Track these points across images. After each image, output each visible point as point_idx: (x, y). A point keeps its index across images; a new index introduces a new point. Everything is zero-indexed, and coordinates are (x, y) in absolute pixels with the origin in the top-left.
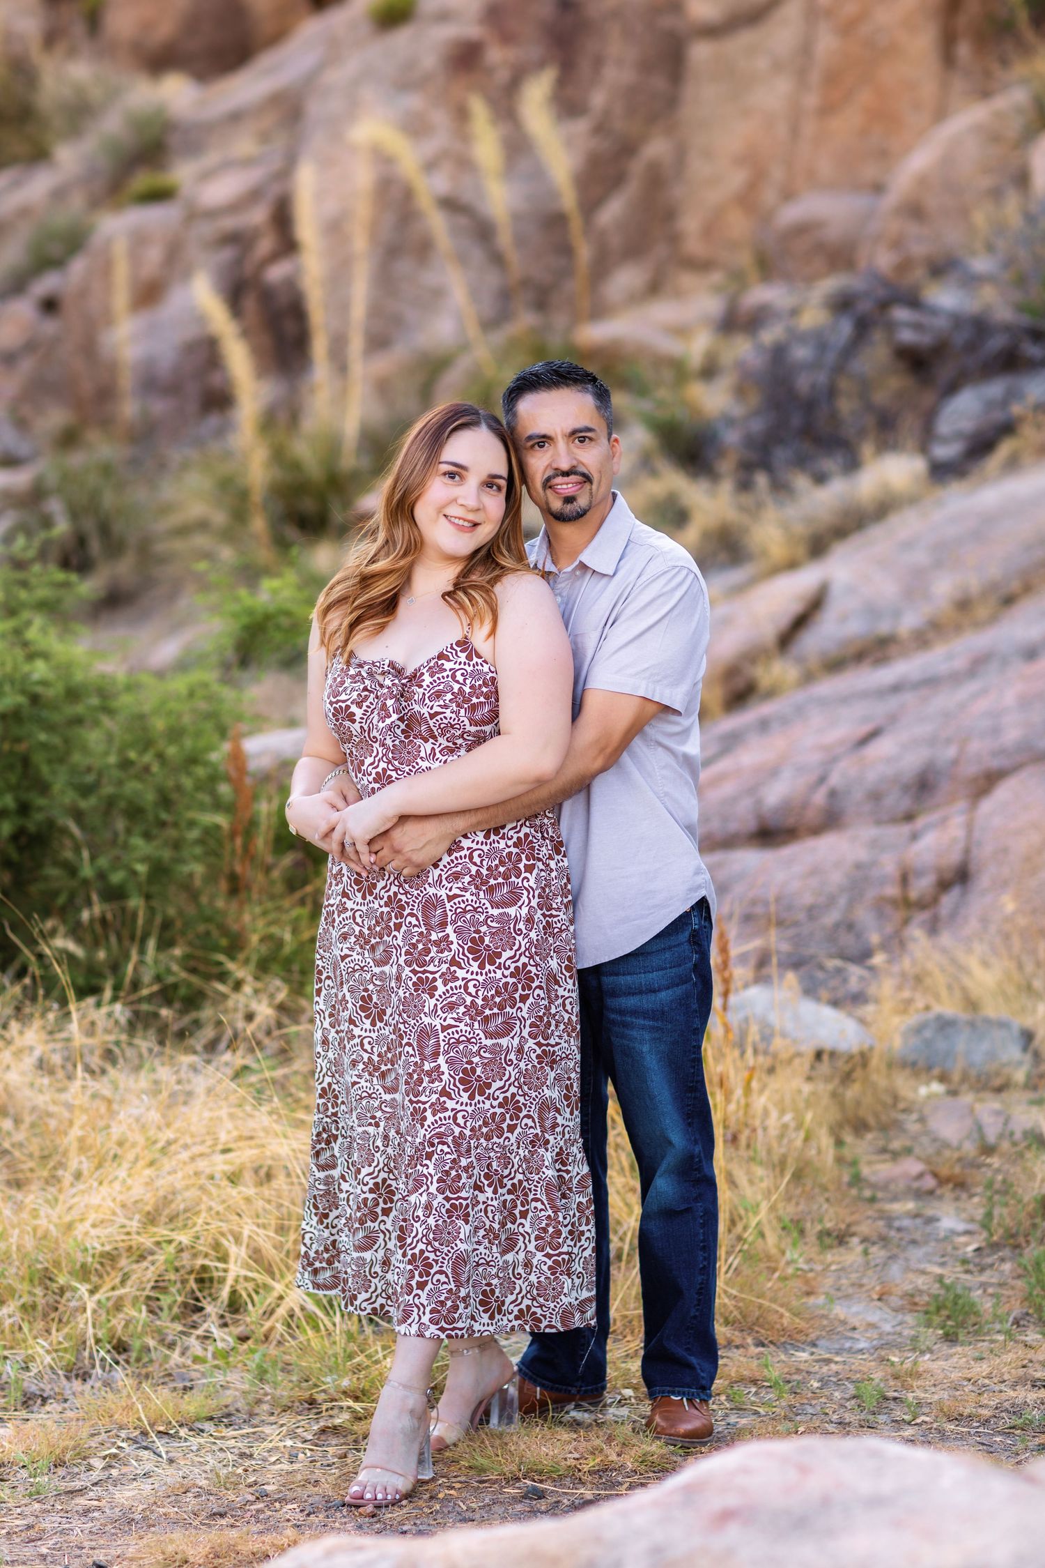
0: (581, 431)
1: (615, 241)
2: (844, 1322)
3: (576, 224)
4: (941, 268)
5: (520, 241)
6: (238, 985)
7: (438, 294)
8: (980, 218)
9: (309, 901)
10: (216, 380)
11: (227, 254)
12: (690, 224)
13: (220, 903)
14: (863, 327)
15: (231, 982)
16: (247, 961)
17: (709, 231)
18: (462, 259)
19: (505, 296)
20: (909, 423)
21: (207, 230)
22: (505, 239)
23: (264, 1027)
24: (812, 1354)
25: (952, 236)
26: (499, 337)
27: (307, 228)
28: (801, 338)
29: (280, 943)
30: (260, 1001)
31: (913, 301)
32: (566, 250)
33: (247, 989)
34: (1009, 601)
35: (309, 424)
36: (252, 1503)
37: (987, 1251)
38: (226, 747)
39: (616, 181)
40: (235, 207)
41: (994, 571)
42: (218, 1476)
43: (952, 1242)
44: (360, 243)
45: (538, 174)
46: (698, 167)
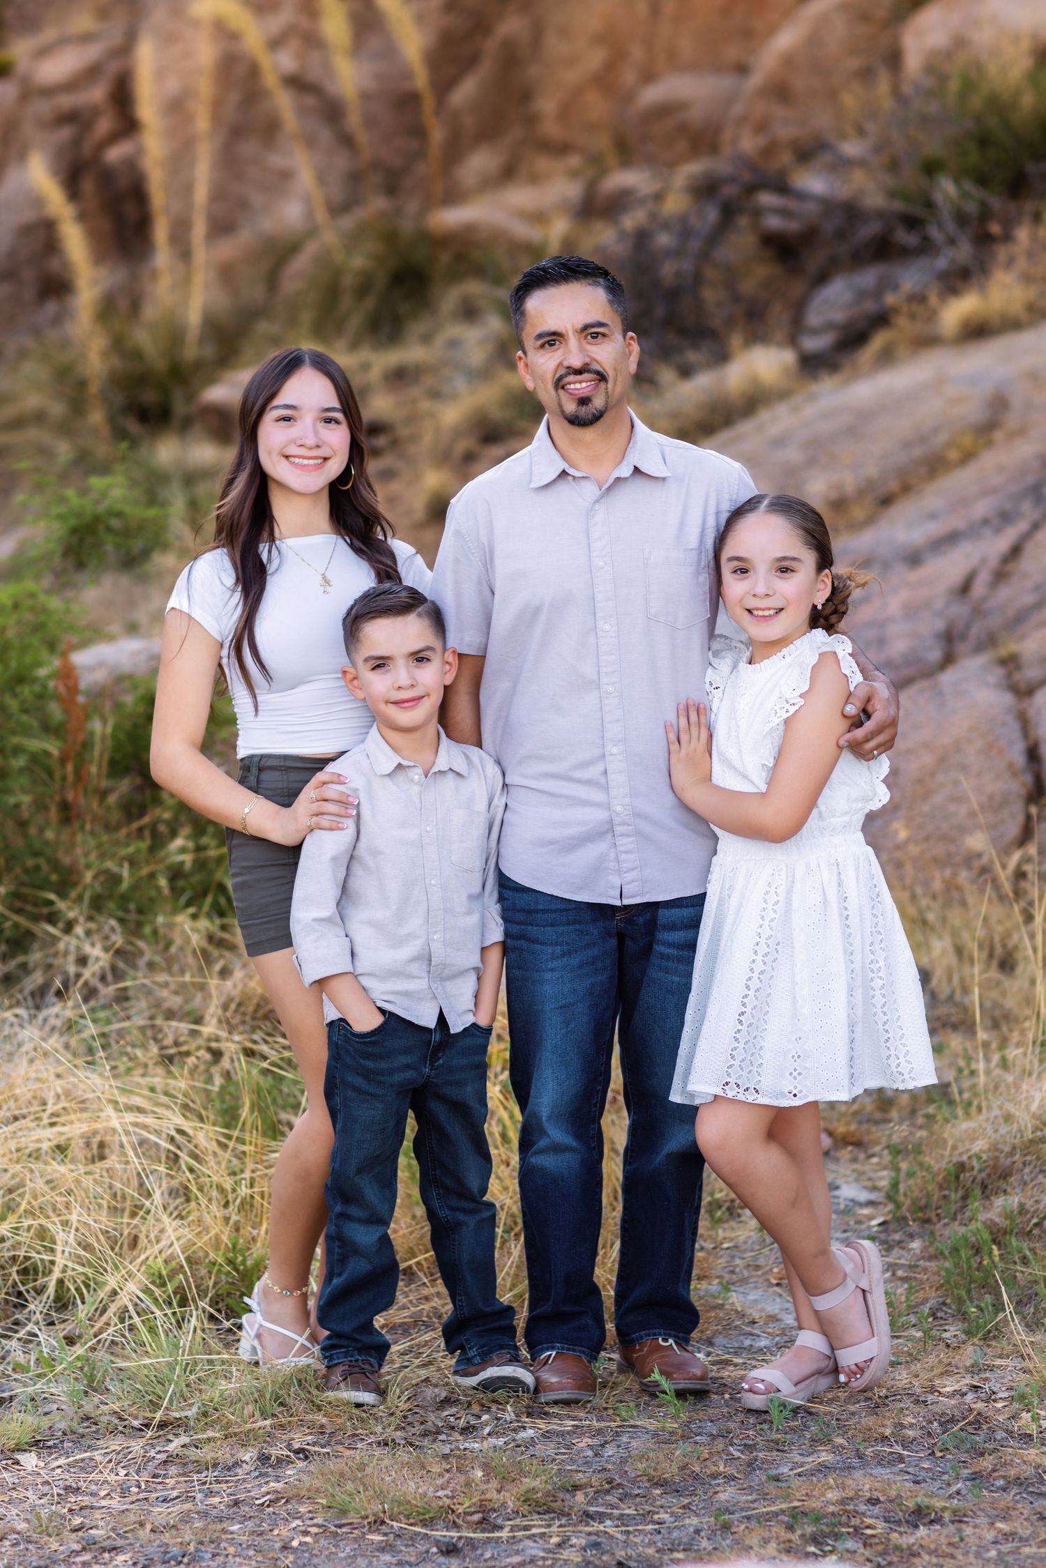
0: (592, 326)
1: (469, 122)
2: (742, 1315)
3: (428, 104)
4: (807, 153)
5: (370, 121)
6: (69, 928)
7: (286, 176)
8: (850, 100)
9: (147, 833)
10: (54, 265)
11: (65, 133)
12: (547, 105)
13: (50, 835)
14: (729, 212)
15: (61, 925)
16: (80, 898)
17: (565, 112)
18: (310, 142)
19: (355, 178)
20: (778, 314)
21: (43, 108)
22: (354, 120)
23: (98, 972)
24: (708, 1354)
25: (822, 120)
26: (348, 222)
27: (148, 109)
28: (666, 226)
29: (116, 879)
30: (93, 945)
31: (782, 187)
32: (418, 132)
33: (79, 930)
34: (886, 501)
35: (150, 312)
36: (78, 1553)
37: (892, 1227)
38: (57, 663)
39: (470, 62)
40: (72, 85)
41: (871, 470)
42: (39, 1517)
43: (854, 1215)
44: (202, 123)
45: (390, 51)
46: (555, 46)
